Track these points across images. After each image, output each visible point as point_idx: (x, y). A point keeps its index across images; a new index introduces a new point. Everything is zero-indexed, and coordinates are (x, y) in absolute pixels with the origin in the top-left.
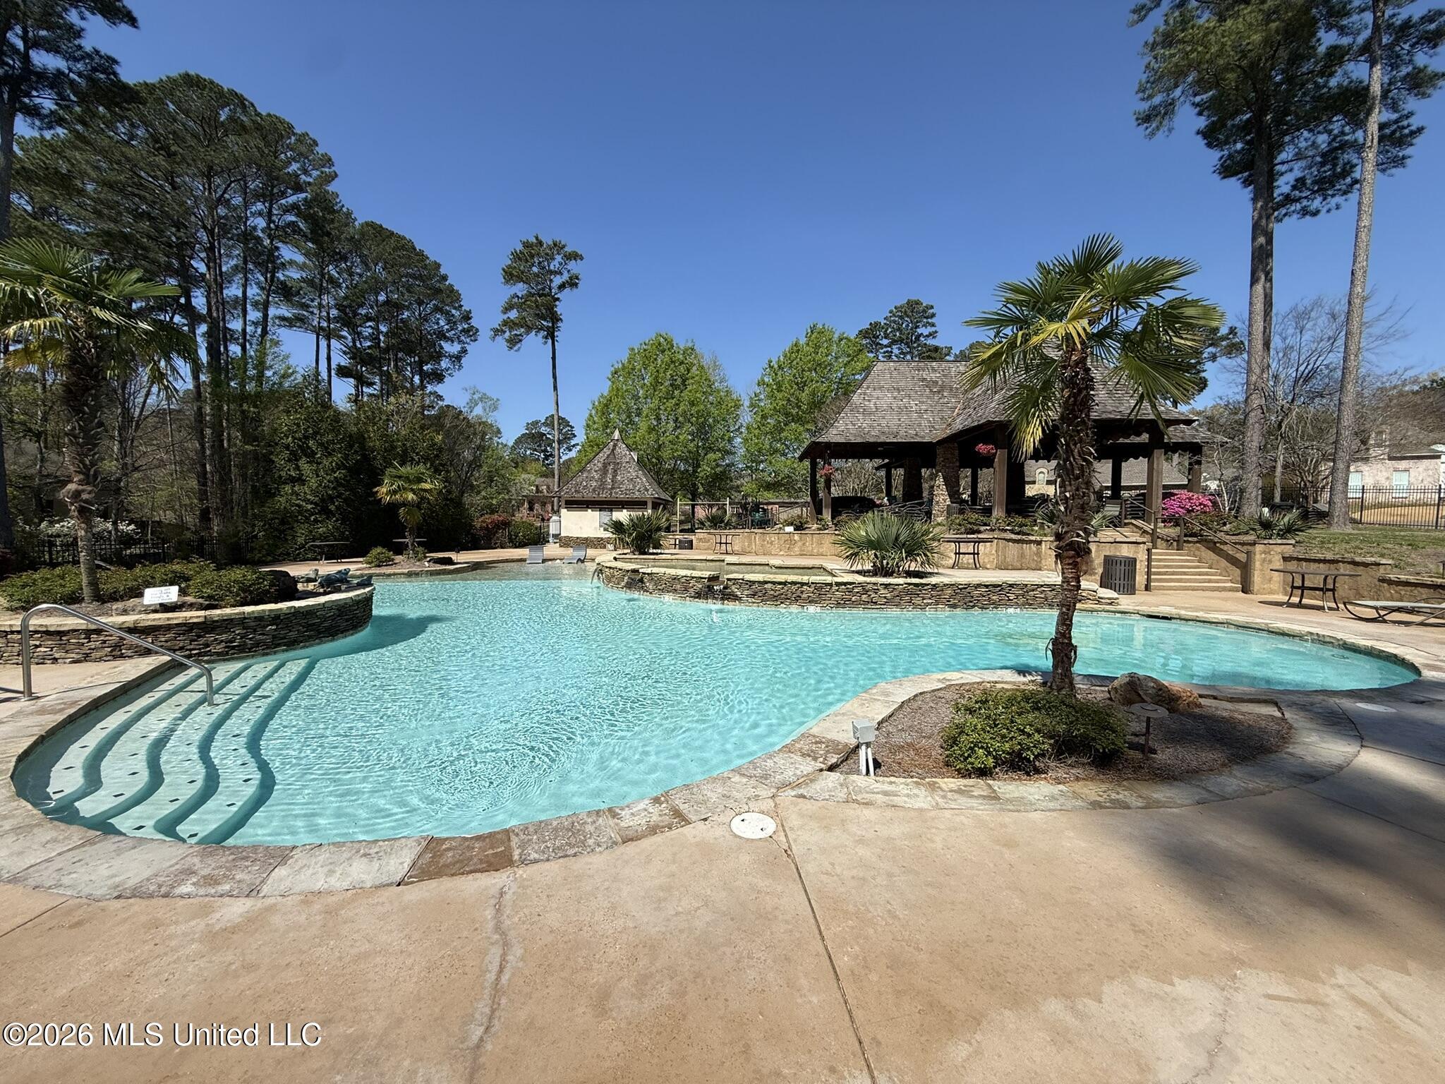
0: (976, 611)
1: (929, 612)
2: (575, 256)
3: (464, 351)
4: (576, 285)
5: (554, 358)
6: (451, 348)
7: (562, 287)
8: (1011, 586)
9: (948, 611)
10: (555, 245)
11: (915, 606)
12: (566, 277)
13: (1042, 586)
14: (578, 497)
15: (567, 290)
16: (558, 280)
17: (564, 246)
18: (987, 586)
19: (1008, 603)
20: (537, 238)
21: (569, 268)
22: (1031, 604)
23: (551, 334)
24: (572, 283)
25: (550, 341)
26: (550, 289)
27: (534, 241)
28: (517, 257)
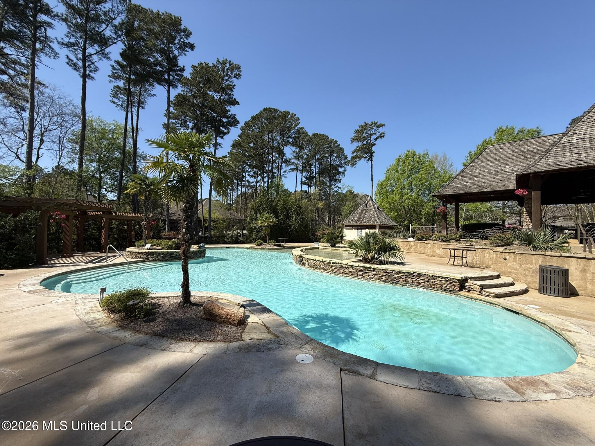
0: (398, 286)
1: (372, 282)
2: (381, 125)
3: (345, 170)
4: (383, 136)
5: (372, 168)
6: (341, 170)
7: (376, 139)
8: (419, 274)
9: (382, 284)
10: (372, 123)
11: (365, 278)
12: (378, 134)
13: (439, 277)
14: (349, 224)
15: (379, 140)
16: (374, 137)
17: (377, 123)
18: (404, 273)
19: (419, 285)
20: (365, 123)
21: (379, 131)
22: (433, 288)
23: (371, 159)
24: (382, 136)
25: (370, 161)
26: (371, 141)
27: (364, 124)
28: (357, 132)
